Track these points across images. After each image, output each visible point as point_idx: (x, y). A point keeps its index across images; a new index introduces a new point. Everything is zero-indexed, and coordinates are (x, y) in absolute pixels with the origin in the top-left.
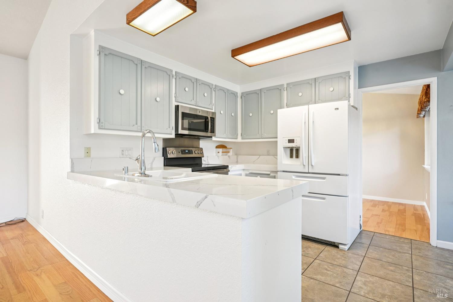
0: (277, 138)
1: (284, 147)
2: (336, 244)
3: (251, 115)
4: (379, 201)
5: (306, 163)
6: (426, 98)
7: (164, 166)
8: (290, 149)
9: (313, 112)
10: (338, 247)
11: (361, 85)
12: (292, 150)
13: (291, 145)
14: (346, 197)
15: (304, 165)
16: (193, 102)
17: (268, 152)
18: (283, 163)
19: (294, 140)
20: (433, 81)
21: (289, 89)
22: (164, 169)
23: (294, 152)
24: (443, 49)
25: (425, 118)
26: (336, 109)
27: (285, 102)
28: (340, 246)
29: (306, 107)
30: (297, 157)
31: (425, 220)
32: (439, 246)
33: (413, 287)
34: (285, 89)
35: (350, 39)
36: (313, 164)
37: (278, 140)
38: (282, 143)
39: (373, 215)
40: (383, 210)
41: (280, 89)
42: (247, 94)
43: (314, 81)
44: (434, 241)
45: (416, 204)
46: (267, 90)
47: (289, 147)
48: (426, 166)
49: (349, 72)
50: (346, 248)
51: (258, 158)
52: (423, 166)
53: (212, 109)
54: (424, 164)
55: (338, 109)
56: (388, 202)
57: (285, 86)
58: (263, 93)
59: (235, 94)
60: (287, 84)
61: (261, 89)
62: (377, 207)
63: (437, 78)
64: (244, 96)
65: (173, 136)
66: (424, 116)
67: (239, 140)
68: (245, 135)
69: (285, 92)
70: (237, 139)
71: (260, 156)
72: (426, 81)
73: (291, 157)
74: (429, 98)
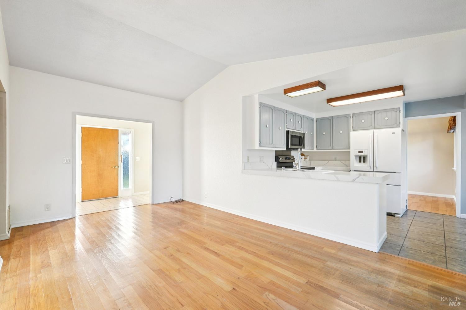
0: (350, 149)
1: (355, 156)
2: (393, 214)
3: (324, 133)
4: (416, 195)
5: (372, 166)
6: (453, 123)
7: (277, 167)
8: (359, 157)
9: (377, 135)
10: (394, 216)
11: (407, 115)
12: (360, 157)
13: (361, 154)
14: (400, 186)
15: (370, 167)
16: (294, 128)
17: (335, 158)
18: (355, 165)
19: (363, 151)
20: (458, 115)
21: (354, 117)
22: (277, 169)
23: (363, 159)
24: (465, 95)
25: (454, 133)
26: (393, 133)
27: (351, 125)
28: (396, 215)
29: (372, 131)
30: (364, 162)
31: (453, 206)
32: (462, 217)
33: (445, 246)
34: (351, 117)
35: (404, 95)
36: (377, 166)
37: (351, 150)
38: (354, 153)
39: (413, 203)
40: (420, 200)
41: (347, 117)
42: (321, 120)
43: (374, 113)
44: (459, 214)
45: (446, 197)
46: (337, 118)
47: (358, 156)
48: (455, 168)
49: (399, 108)
50: (400, 216)
51: (328, 162)
52: (453, 168)
53: (302, 131)
54: (453, 167)
55: (394, 133)
56: (423, 196)
57: (351, 115)
58: (334, 120)
59: (312, 120)
60: (353, 114)
61: (332, 117)
62: (415, 198)
63: (461, 113)
64: (319, 121)
65: (285, 149)
66: (453, 132)
67: (315, 150)
68: (319, 147)
69: (351, 119)
70: (313, 149)
71: (329, 161)
72: (453, 114)
73: (360, 161)
74: (456, 124)
